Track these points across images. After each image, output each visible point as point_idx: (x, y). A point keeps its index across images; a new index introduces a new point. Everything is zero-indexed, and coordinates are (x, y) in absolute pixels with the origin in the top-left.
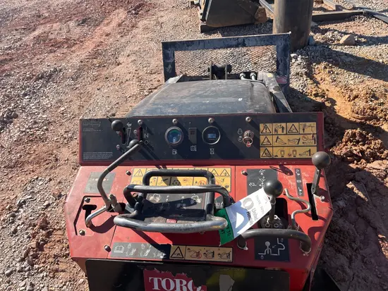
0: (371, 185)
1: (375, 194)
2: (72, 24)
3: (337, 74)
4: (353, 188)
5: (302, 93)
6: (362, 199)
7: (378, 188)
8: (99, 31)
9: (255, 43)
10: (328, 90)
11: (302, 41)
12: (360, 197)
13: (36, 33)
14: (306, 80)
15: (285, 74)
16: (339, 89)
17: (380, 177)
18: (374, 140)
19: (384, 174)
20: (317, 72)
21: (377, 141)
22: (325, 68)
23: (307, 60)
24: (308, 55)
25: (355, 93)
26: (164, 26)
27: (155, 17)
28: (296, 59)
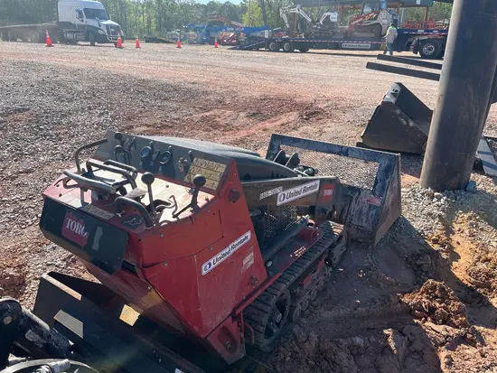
0: (418, 346)
1: (417, 357)
2: (242, 114)
3: (482, 230)
4: (388, 336)
5: (419, 234)
6: (391, 350)
7: (425, 352)
8: (260, 125)
9: (358, 155)
10: (458, 243)
11: (454, 182)
12: (389, 346)
13: (208, 114)
14: (437, 224)
15: (381, 195)
16: (472, 246)
17: (434, 341)
18: (455, 300)
19: (442, 339)
20: (460, 220)
21: (456, 303)
22: (470, 218)
23: (451, 204)
24: (456, 199)
25: (489, 256)
26: (324, 135)
27: (322, 126)
28: (439, 199)
